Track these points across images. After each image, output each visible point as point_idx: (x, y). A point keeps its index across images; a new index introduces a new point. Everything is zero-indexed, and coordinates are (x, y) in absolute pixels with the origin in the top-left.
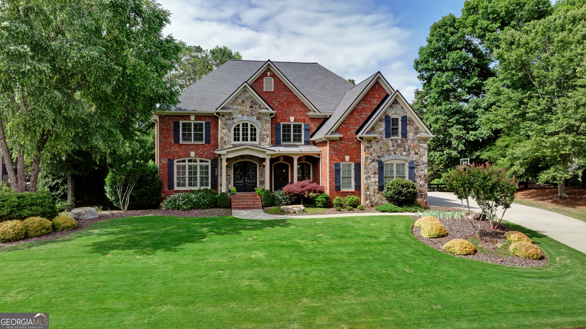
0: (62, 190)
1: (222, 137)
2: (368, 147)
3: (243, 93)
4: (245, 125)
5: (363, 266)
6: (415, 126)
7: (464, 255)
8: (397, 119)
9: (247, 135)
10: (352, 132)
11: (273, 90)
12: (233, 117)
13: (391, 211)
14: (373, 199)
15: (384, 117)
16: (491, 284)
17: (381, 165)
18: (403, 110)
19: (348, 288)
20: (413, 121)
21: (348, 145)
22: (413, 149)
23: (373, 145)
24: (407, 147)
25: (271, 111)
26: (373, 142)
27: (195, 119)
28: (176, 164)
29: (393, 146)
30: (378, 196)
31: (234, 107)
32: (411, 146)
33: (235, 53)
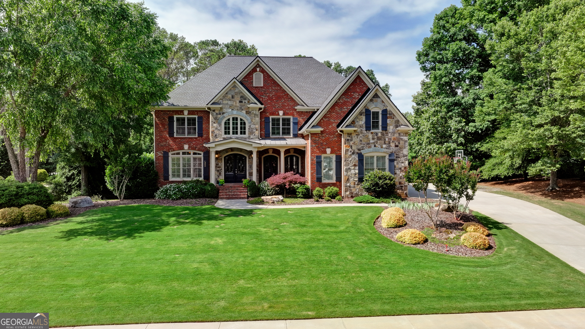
0: (77, 180)
1: (213, 131)
2: (348, 140)
3: (233, 89)
4: (235, 119)
5: (310, 253)
6: (395, 119)
7: (413, 244)
8: (378, 112)
9: (237, 128)
10: (333, 125)
11: (262, 86)
12: (224, 112)
13: (367, 202)
14: (353, 190)
15: (364, 111)
16: (423, 272)
17: (361, 157)
18: (384, 104)
19: (285, 272)
20: (393, 114)
21: (329, 138)
22: (393, 142)
23: (354, 139)
24: (387, 140)
25: (260, 106)
26: (354, 135)
27: (189, 114)
28: (171, 156)
29: (373, 139)
30: (358, 187)
31: (224, 102)
32: (391, 139)
33: (250, 46)
